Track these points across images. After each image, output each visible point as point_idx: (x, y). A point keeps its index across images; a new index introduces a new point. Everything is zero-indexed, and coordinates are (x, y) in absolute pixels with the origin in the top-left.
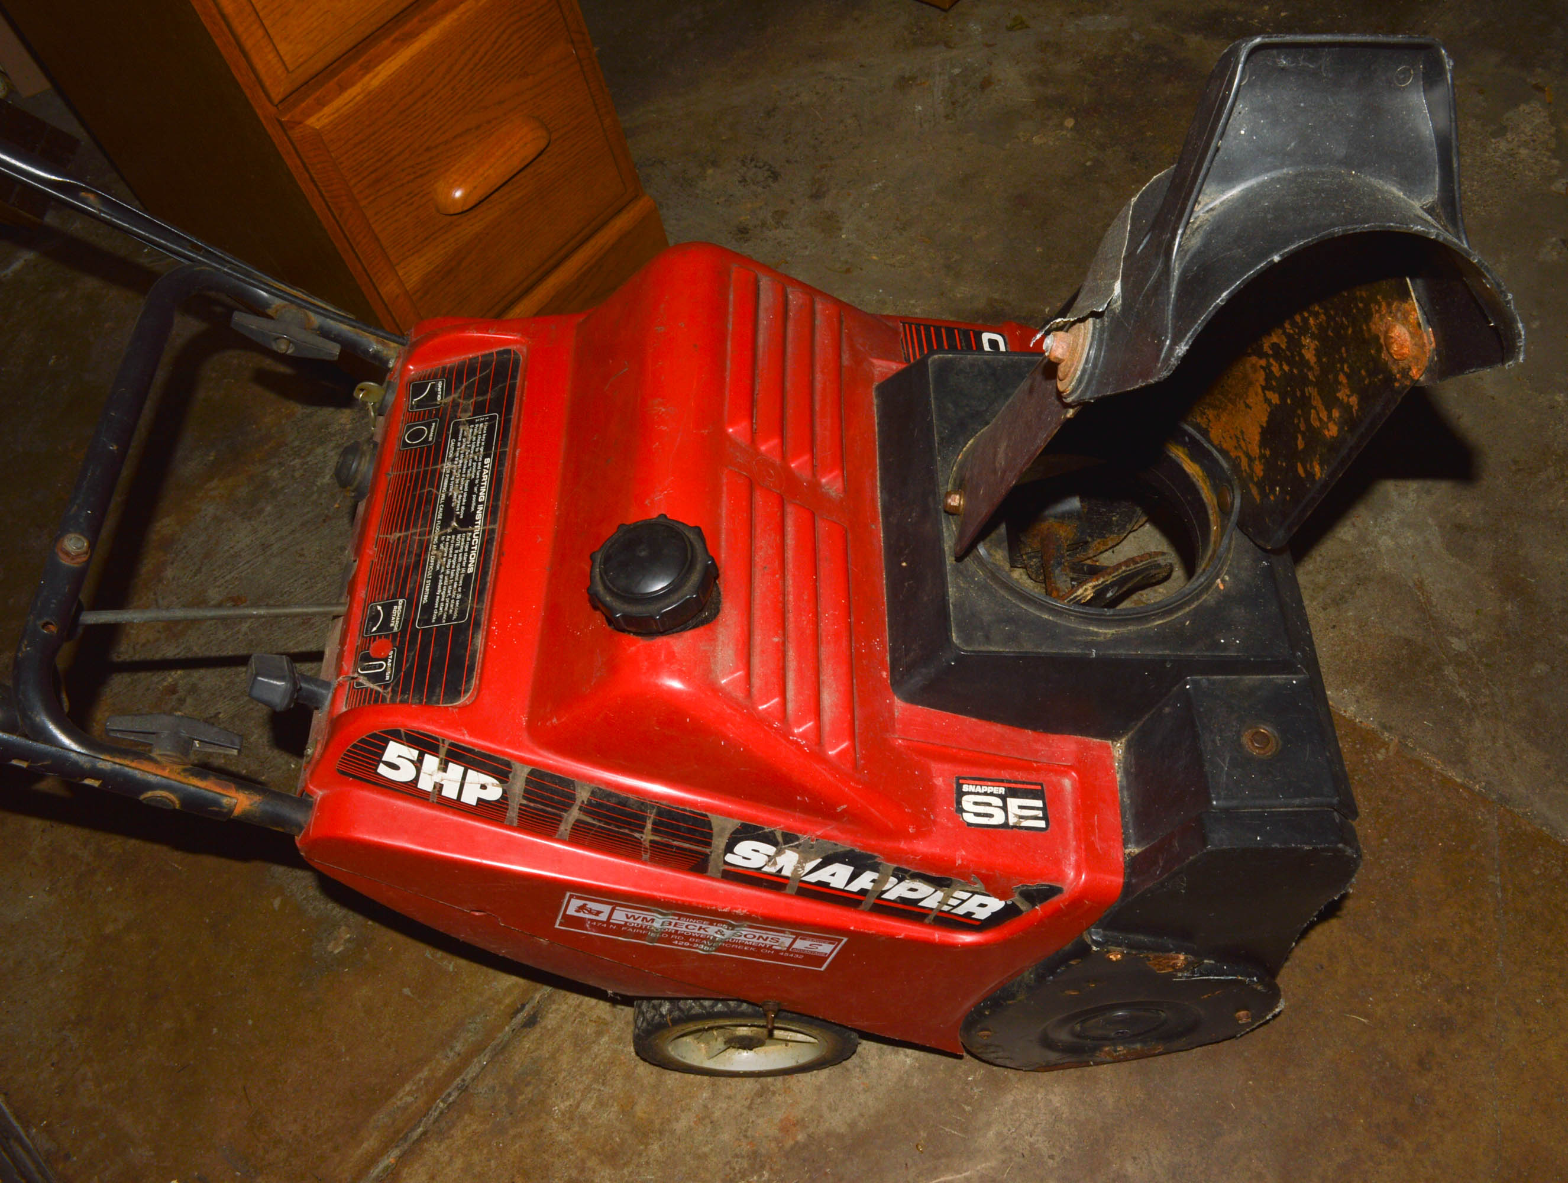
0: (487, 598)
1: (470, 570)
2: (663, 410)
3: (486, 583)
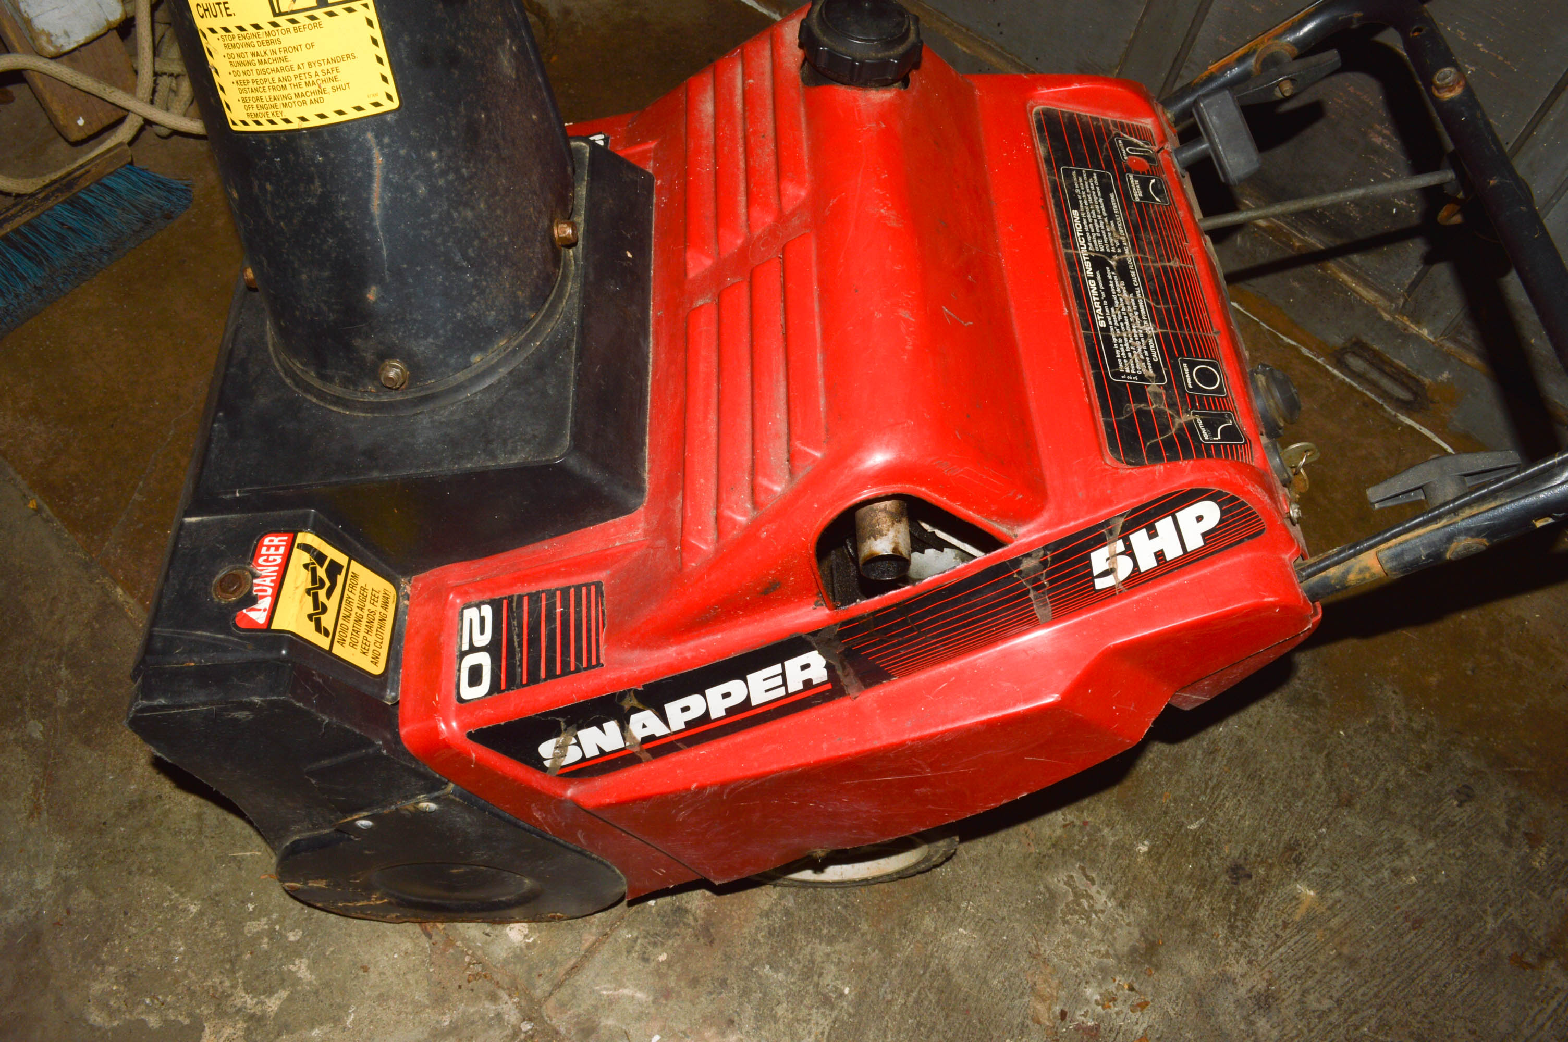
0: (1047, 186)
1: (1075, 213)
2: (882, 211)
3: (1054, 197)
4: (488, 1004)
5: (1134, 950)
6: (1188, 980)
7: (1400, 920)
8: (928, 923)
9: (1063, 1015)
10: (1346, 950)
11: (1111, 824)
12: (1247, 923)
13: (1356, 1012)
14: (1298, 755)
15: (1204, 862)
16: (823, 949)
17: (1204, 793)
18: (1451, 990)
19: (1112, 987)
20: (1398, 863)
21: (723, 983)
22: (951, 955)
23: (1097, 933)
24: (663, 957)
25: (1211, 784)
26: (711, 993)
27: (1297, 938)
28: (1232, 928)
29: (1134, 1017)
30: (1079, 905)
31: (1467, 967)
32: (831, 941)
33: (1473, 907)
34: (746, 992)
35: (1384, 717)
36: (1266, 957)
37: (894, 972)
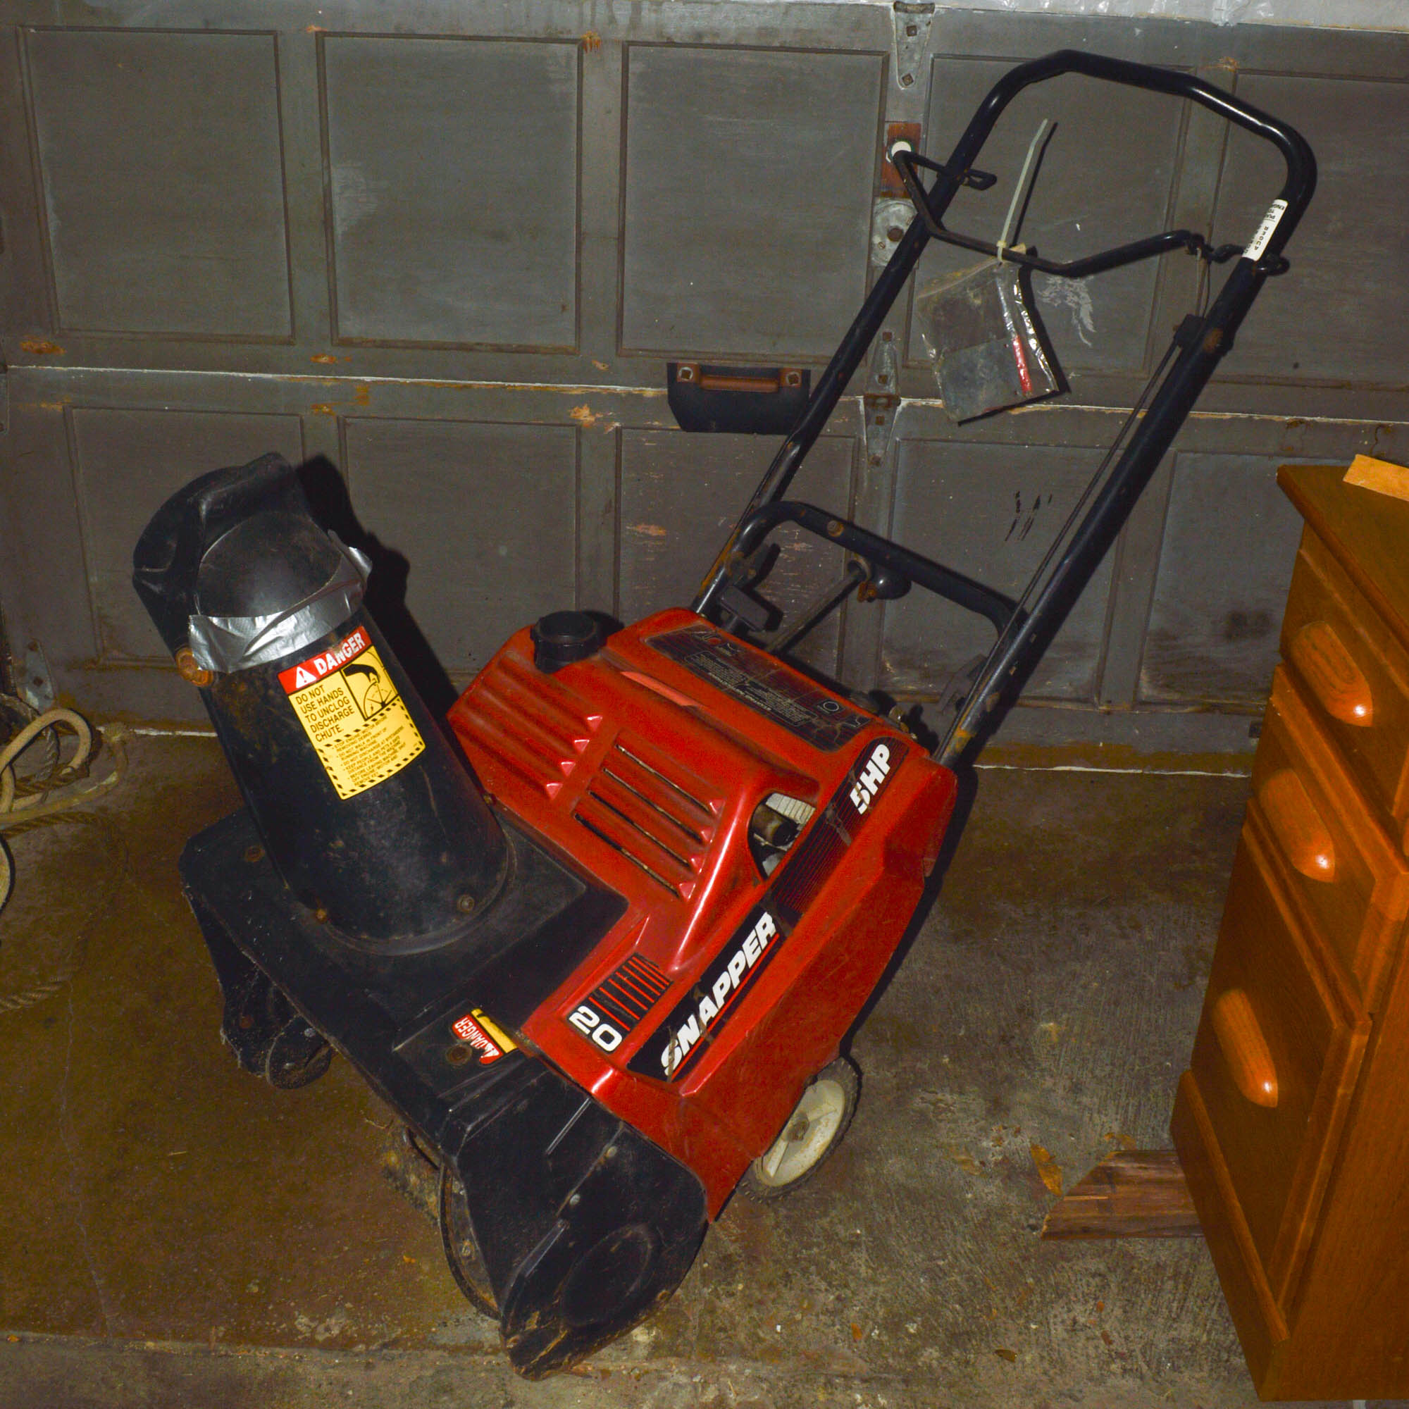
4: (662, 1384)
5: (989, 1111)
6: (1029, 1105)
7: (1107, 1007)
8: (869, 1170)
9: (983, 1163)
10: (1094, 1039)
11: (919, 1060)
12: (1032, 1059)
13: (1125, 1063)
14: (983, 964)
15: (984, 1046)
16: (825, 1222)
17: (951, 1014)
18: (1161, 1021)
19: (994, 1134)
20: (1082, 982)
21: (788, 1275)
22: (897, 1176)
23: (961, 1115)
24: (740, 1287)
25: (951, 1007)
26: (786, 1285)
27: (1064, 1050)
28: (1027, 1067)
29: (1019, 1139)
30: (939, 1108)
31: (1159, 1006)
32: (825, 1214)
33: (1137, 978)
34: (805, 1271)
35: (1010, 918)
36: (1058, 1069)
37: (875, 1205)
